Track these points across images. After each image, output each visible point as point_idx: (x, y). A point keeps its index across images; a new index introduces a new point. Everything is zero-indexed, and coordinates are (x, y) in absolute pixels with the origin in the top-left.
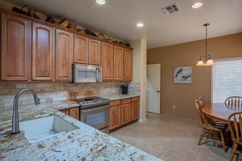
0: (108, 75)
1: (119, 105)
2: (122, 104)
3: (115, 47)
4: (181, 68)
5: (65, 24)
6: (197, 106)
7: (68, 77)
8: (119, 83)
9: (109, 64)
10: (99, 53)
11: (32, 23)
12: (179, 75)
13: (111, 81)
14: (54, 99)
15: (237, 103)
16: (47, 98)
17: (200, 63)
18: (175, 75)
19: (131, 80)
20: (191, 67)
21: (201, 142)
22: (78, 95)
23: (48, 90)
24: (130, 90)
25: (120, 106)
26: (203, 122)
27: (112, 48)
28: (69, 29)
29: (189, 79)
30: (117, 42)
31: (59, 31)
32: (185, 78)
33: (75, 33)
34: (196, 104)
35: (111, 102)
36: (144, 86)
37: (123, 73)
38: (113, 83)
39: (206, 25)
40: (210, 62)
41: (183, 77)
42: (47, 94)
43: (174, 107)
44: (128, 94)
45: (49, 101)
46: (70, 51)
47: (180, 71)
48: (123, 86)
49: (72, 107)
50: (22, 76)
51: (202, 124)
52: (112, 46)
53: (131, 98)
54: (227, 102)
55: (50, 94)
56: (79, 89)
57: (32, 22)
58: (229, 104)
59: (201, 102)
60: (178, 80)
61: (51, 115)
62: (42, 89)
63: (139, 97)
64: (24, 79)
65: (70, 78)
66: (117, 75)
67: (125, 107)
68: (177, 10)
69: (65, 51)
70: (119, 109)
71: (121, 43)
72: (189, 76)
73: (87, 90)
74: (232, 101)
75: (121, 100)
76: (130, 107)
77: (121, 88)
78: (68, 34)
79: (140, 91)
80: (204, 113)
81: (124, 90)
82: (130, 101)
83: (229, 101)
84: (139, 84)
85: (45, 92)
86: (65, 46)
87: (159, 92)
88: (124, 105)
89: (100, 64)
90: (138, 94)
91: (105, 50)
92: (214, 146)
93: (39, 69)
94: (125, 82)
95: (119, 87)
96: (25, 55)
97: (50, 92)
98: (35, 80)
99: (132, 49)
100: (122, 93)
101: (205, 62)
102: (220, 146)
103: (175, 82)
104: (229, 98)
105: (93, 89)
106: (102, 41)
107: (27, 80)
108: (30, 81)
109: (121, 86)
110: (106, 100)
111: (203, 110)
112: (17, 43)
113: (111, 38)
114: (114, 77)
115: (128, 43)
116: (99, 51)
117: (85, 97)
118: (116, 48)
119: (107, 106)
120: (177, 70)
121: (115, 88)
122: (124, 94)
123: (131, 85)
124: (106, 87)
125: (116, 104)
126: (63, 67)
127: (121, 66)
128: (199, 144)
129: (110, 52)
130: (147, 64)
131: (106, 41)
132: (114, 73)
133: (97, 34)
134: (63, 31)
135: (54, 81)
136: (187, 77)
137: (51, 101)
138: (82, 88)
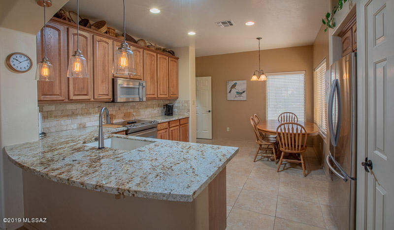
0: (151, 91)
1: (167, 128)
2: (170, 128)
3: (159, 56)
4: (234, 82)
5: (104, 29)
6: (252, 123)
7: (108, 95)
8: (162, 103)
9: (152, 78)
10: (142, 64)
11: (68, 29)
12: (233, 90)
13: (154, 99)
14: (88, 124)
15: (285, 119)
16: (80, 122)
17: (254, 78)
18: (229, 90)
19: (178, 98)
20: (245, 81)
21: (256, 160)
22: (115, 118)
23: (80, 112)
24: (175, 110)
25: (168, 130)
26: (258, 140)
27: (156, 57)
28: (108, 35)
29: (244, 95)
30: (160, 49)
31: (97, 38)
32: (240, 93)
33: (114, 40)
34: (251, 121)
35: (159, 125)
36: (194, 104)
37: (168, 89)
38: (154, 102)
39: (259, 39)
40: (263, 78)
41: (238, 93)
42: (79, 117)
43: (228, 129)
44: (174, 116)
45: (82, 127)
46: (110, 62)
47: (234, 86)
48: (167, 105)
49: (119, 131)
50: (58, 95)
51: (257, 141)
52: (155, 54)
53: (180, 120)
54: (280, 119)
55: (83, 117)
56: (116, 111)
57: (67, 27)
58: (281, 120)
59: (256, 120)
60: (232, 96)
61: (109, 138)
62: (73, 111)
63: (187, 118)
64: (61, 98)
65: (110, 96)
66: (162, 91)
67: (174, 131)
68: (231, 25)
69: (104, 63)
70: (167, 133)
71: (164, 50)
72: (244, 92)
73: (125, 111)
74: (284, 117)
75: (169, 122)
76: (179, 132)
77: (164, 108)
78: (107, 41)
79: (189, 111)
80: (258, 129)
81: (169, 110)
82: (178, 124)
83: (282, 118)
84: (187, 102)
85: (77, 115)
86: (105, 56)
87: (209, 111)
88: (172, 129)
89: (142, 78)
90: (186, 115)
91: (148, 61)
92: (268, 161)
93: (77, 85)
94: (169, 100)
95: (161, 107)
96: (62, 69)
97: (82, 114)
98: (72, 100)
99: (178, 59)
100: (165, 114)
101: (259, 77)
102: (273, 160)
103: (228, 99)
104: (281, 115)
105: (132, 111)
106: (144, 49)
107: (63, 100)
108: (67, 100)
109: (164, 105)
110: (151, 122)
111: (258, 127)
112: (52, 54)
113: (153, 45)
114: (159, 94)
115: (171, 50)
116: (142, 61)
117: (123, 121)
118: (160, 58)
119: (155, 130)
120: (231, 84)
121: (158, 109)
122: (169, 116)
123: (176, 104)
124: (147, 107)
125: (164, 128)
126: (102, 82)
127: (165, 79)
128: (254, 162)
129: (153, 62)
130: (196, 76)
131: (148, 48)
132: (158, 89)
133: (136, 39)
134: (101, 38)
135: (93, 100)
136: (242, 93)
137: (84, 127)
138: (119, 109)
